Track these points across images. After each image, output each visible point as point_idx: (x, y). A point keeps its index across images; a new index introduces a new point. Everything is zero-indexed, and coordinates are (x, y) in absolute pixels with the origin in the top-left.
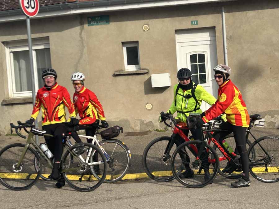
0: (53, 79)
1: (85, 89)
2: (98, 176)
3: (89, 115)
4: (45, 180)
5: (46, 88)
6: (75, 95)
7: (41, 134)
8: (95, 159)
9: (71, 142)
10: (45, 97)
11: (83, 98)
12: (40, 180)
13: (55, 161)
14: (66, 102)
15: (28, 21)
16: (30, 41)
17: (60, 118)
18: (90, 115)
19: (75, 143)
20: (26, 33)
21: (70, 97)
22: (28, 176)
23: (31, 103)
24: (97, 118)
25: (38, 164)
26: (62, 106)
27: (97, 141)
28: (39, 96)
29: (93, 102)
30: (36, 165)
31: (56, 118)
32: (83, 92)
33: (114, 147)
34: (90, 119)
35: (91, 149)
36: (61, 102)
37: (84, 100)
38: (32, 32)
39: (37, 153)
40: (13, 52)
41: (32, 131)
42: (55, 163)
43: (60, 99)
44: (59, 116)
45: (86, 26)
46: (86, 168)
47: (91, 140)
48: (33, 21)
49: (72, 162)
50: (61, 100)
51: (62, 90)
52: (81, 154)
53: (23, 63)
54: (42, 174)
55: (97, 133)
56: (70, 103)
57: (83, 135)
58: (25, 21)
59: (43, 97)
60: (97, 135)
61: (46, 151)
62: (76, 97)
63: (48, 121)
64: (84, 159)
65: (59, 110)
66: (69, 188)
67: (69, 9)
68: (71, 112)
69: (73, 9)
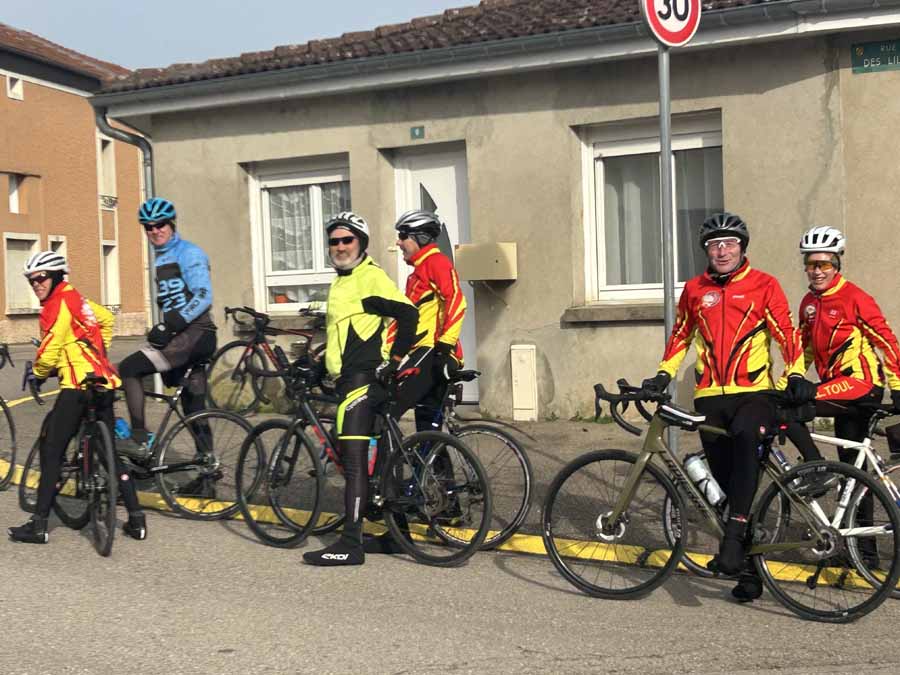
0: (736, 249)
1: (842, 282)
2: (873, 575)
3: (849, 371)
4: (694, 571)
5: (713, 278)
7: (691, 424)
8: (863, 516)
9: (786, 455)
10: (709, 305)
11: (833, 312)
12: (681, 570)
13: (730, 516)
14: (775, 324)
15: (665, 59)
16: (666, 122)
17: (753, 376)
18: (854, 369)
19: (799, 458)
20: (657, 98)
21: (790, 309)
22: (643, 555)
23: (660, 322)
24: (876, 381)
25: (674, 520)
26: (761, 337)
27: (872, 457)
28: (688, 303)
29: (870, 327)
30: (669, 521)
31: (742, 376)
32: (838, 293)
34: (853, 382)
35: (852, 483)
36: (760, 323)
37: (838, 317)
38: (675, 95)
39: (675, 486)
40: (604, 160)
41: (661, 414)
42: (729, 519)
43: (757, 315)
44: (751, 368)
45: (846, 74)
46: (832, 544)
47: (855, 453)
49: (786, 522)
50: (760, 319)
51: (765, 285)
52: (816, 496)
53: (633, 193)
54: (687, 554)
55: (873, 432)
57: (826, 440)
58: (652, 61)
59: (703, 304)
60: (874, 436)
61: (702, 481)
62: (811, 309)
63: (714, 383)
64: (830, 516)
65: (752, 351)
68: (790, 358)
69: (806, 18)
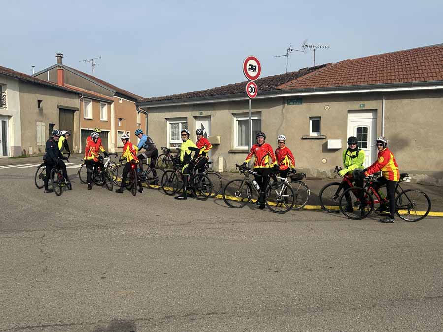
0: (263, 139)
1: (285, 146)
3: (284, 164)
4: (253, 203)
5: (258, 145)
6: (277, 149)
8: (286, 193)
12: (250, 203)
13: (261, 192)
14: (270, 154)
15: (250, 101)
16: (250, 113)
19: (274, 181)
20: (249, 109)
21: (273, 151)
23: (247, 153)
24: (289, 166)
25: (248, 192)
26: (267, 156)
27: (287, 181)
28: (253, 150)
29: (289, 155)
31: (263, 164)
32: (284, 148)
33: (299, 186)
34: (285, 166)
35: (284, 185)
36: (267, 154)
37: (283, 153)
38: (252, 108)
39: (249, 185)
40: (238, 120)
41: (248, 171)
43: (267, 152)
44: (265, 163)
45: (286, 105)
46: (281, 198)
47: (284, 180)
48: (252, 100)
51: (268, 146)
52: (276, 189)
53: (244, 127)
54: (251, 199)
56: (273, 155)
57: (278, 177)
58: (248, 101)
59: (256, 150)
63: (258, 166)
64: (279, 193)
65: (265, 159)
66: (268, 210)
67: (277, 93)
68: (274, 161)
69: (279, 94)
